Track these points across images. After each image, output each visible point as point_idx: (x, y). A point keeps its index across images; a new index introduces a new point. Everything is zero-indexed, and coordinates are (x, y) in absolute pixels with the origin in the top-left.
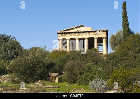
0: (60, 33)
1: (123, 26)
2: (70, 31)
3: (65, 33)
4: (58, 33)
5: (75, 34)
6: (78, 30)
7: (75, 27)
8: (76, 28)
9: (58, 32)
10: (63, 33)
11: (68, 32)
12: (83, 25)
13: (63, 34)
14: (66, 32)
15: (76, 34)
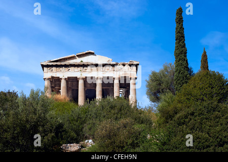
0: (47, 66)
1: (177, 55)
2: (67, 62)
3: (57, 66)
4: (43, 66)
5: (76, 69)
6: (82, 61)
7: (77, 56)
8: (80, 56)
9: (44, 64)
10: (52, 66)
11: (63, 63)
12: (93, 52)
13: (54, 69)
14: (58, 63)
15: (79, 69)
